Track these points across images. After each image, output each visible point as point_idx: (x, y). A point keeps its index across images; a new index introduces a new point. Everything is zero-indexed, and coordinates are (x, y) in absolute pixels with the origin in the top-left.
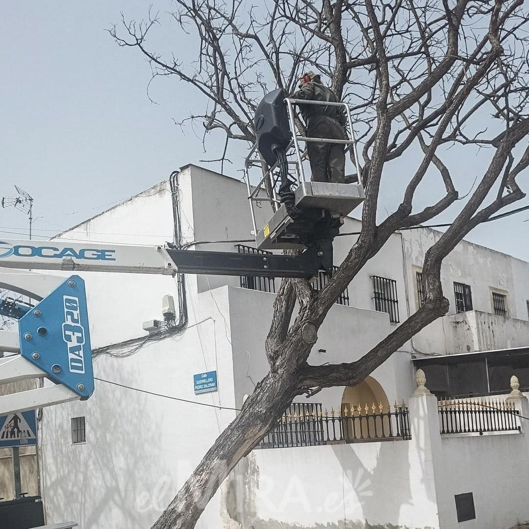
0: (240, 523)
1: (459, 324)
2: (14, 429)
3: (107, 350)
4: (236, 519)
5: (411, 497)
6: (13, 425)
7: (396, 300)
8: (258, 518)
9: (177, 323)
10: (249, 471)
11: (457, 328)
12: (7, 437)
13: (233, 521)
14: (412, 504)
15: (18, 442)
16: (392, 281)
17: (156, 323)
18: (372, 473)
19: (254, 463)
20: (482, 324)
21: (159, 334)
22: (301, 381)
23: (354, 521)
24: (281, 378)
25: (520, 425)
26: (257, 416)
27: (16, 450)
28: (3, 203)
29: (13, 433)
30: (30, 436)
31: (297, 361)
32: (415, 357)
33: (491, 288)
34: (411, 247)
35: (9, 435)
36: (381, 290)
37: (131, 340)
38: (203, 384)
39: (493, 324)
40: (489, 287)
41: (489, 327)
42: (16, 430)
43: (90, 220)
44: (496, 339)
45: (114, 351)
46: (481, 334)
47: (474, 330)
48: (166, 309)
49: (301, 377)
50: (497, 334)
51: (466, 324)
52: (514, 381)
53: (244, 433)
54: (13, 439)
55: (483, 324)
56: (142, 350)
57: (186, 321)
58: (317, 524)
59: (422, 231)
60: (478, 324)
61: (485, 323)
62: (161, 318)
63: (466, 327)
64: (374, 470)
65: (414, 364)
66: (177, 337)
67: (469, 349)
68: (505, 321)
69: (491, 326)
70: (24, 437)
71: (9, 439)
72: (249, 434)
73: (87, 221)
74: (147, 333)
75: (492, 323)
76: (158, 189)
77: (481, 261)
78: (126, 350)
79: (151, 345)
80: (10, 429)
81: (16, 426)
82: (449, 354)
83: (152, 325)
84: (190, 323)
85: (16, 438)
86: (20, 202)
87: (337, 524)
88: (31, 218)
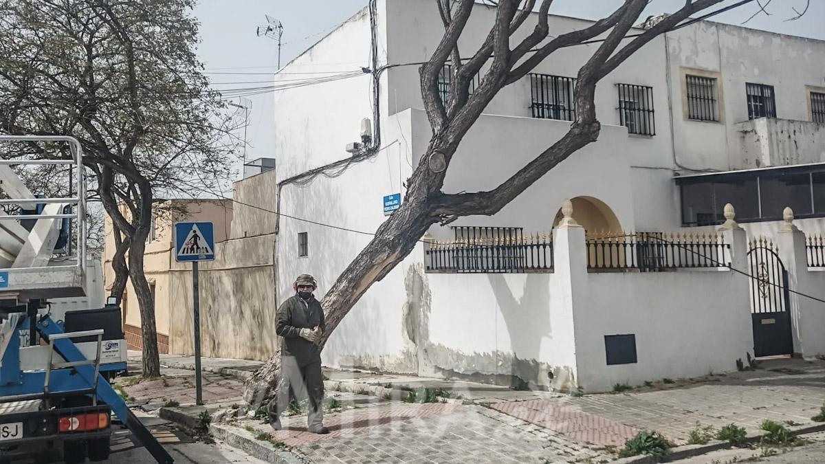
0: (416, 345)
1: (748, 134)
2: (193, 245)
3: (323, 170)
4: (414, 341)
5: (550, 330)
6: (192, 242)
7: (651, 109)
8: (430, 342)
9: (372, 146)
10: (424, 294)
11: (746, 139)
12: (187, 253)
13: (411, 343)
14: (551, 337)
15: (197, 257)
16: (647, 88)
17: (356, 145)
18: (519, 302)
19: (427, 286)
20: (777, 134)
21: (359, 156)
22: (434, 209)
23: (505, 353)
24: (411, 206)
25: (730, 261)
26: (385, 243)
27: (195, 264)
28: (258, 32)
29: (192, 249)
30: (207, 252)
31: (429, 189)
32: (679, 175)
33: (808, 86)
34: (679, 47)
35: (189, 250)
36: (634, 98)
37: (339, 162)
38: (390, 206)
39: (797, 133)
40: (806, 85)
41: (789, 137)
42: (195, 247)
43: (313, 46)
44: (800, 152)
45: (327, 171)
46: (775, 145)
47: (764, 142)
48: (363, 132)
49: (432, 206)
50: (802, 145)
51: (756, 133)
52: (728, 209)
53: (372, 258)
54: (192, 254)
55: (779, 133)
56: (347, 171)
57: (379, 144)
58: (475, 353)
59: (698, 27)
60: (770, 134)
61: (782, 132)
62: (359, 141)
63: (755, 138)
64: (521, 299)
65: (676, 182)
66: (372, 159)
67: (758, 163)
68: (818, 129)
69: (792, 136)
70: (202, 253)
71: (189, 254)
72: (378, 259)
73: (311, 48)
74: (351, 155)
75: (795, 131)
76: (362, 14)
77: (793, 54)
78: (335, 170)
79: (354, 166)
80: (190, 246)
81: (196, 243)
82: (734, 170)
83: (352, 147)
84: (382, 145)
85: (196, 254)
86: (271, 30)
87: (482, 355)
88: (279, 45)
